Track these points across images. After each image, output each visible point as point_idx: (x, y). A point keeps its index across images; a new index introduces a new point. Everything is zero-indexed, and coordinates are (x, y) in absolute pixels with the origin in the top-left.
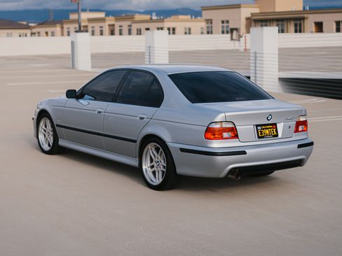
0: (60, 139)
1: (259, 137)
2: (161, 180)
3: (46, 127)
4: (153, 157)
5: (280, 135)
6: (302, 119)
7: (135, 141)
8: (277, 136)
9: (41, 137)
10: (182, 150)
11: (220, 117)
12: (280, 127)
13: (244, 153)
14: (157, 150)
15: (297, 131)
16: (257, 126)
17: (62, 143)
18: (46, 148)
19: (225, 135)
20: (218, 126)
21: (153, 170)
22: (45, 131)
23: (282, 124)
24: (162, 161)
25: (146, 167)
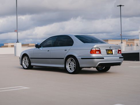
0: (31, 63)
1: (107, 54)
2: (73, 71)
3: (25, 60)
4: (70, 63)
5: (114, 54)
6: (120, 49)
7: (63, 58)
8: (113, 54)
9: (23, 64)
10: (82, 58)
11: (95, 46)
12: (113, 51)
13: (103, 58)
14: (72, 60)
15: (118, 53)
16: (106, 50)
17: (32, 64)
18: (25, 67)
19: (97, 52)
20: (94, 49)
21: (70, 67)
22: (25, 61)
23: (114, 50)
24: (74, 64)
25: (68, 67)
